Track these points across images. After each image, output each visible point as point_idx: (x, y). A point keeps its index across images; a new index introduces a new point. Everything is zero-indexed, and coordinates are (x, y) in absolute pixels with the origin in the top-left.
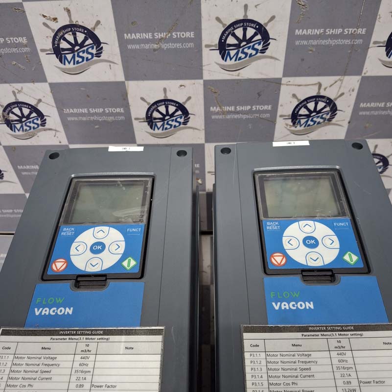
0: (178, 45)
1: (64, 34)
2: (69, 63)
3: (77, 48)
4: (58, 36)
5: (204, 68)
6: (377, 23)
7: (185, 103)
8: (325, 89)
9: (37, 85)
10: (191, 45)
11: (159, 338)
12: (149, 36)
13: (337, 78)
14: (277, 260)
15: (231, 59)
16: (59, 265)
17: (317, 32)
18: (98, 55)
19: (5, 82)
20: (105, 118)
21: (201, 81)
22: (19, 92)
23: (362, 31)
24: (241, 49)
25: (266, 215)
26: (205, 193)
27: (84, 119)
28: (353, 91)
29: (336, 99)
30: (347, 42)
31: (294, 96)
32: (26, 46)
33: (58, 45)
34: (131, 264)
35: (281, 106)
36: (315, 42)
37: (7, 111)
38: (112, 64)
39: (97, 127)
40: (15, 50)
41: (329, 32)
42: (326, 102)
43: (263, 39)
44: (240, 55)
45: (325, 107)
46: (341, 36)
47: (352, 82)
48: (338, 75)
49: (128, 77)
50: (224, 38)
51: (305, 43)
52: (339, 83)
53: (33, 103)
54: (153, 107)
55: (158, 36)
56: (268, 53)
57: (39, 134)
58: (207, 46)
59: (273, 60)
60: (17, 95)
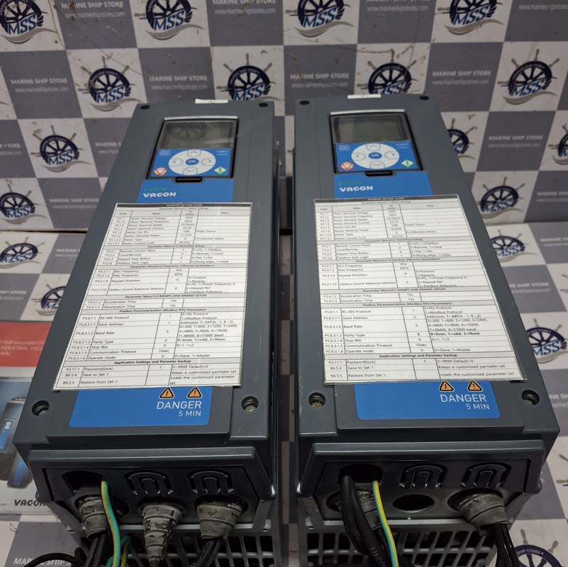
0: (261, 11)
2: (160, 27)
3: (169, 12)
5: (284, 33)
7: (266, 70)
8: (398, 56)
9: (127, 50)
10: (272, 11)
11: (249, 208)
12: (234, 1)
13: (408, 45)
14: (346, 166)
15: (309, 24)
16: (160, 171)
18: (187, 20)
19: (96, 47)
20: (187, 87)
21: (282, 47)
22: (109, 57)
24: (318, 15)
25: (339, 141)
26: (284, 177)
27: (168, 88)
28: (424, 58)
29: (409, 67)
30: (414, 8)
31: (370, 63)
32: (121, 10)
33: (152, 10)
34: (221, 170)
35: (358, 74)
36: (385, 9)
37: (93, 79)
38: (199, 29)
39: (180, 96)
40: (110, 14)
42: (400, 71)
43: (338, 5)
44: (318, 21)
45: (399, 76)
46: (407, 3)
47: (423, 49)
48: (409, 42)
49: (213, 43)
50: (302, 4)
51: (376, 9)
52: (410, 50)
53: (120, 69)
54: (236, 74)
55: (244, 1)
56: (343, 19)
57: (123, 105)
58: (287, 12)
59: (347, 26)
60: (106, 61)
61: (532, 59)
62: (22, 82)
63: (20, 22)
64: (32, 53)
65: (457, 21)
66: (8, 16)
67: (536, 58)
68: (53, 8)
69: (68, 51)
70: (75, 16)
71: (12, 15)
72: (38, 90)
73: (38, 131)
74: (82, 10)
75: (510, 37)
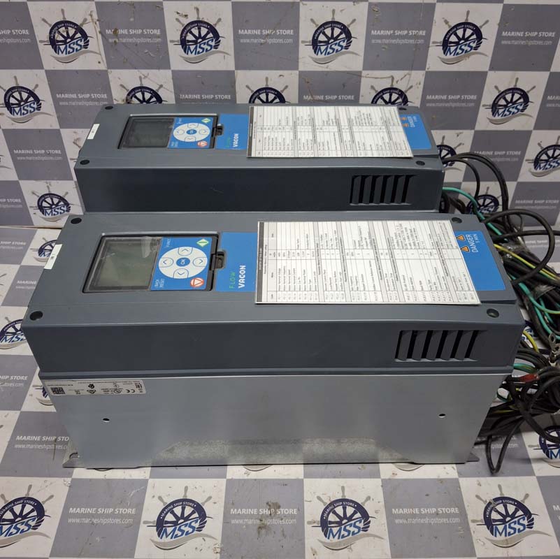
0: (281, 41)
1: (191, 28)
2: (192, 53)
3: (200, 40)
4: (186, 29)
5: (300, 60)
6: (433, 26)
7: (283, 91)
8: (397, 82)
9: (162, 71)
10: (290, 41)
12: (258, 32)
13: (406, 72)
15: (321, 53)
17: (389, 33)
18: (216, 47)
19: (135, 68)
21: (297, 72)
22: (145, 77)
23: (422, 33)
24: (329, 46)
28: (420, 84)
29: (406, 91)
30: (412, 41)
31: (372, 87)
32: (159, 37)
33: (185, 37)
35: (362, 96)
36: (387, 41)
37: (131, 95)
38: (226, 56)
40: (149, 40)
41: (398, 33)
42: (399, 94)
43: (346, 37)
44: (329, 50)
45: (398, 99)
46: (407, 37)
47: (418, 77)
48: (406, 70)
49: (237, 67)
50: (316, 35)
51: (379, 41)
52: (408, 76)
53: (155, 88)
54: (256, 95)
55: (265, 32)
56: (350, 49)
58: (303, 42)
59: (354, 55)
60: (143, 80)
61: (512, 86)
62: (66, 96)
63: (68, 45)
64: (77, 71)
65: (449, 53)
66: (58, 39)
67: (516, 85)
68: (98, 33)
69: (109, 70)
70: (117, 41)
71: (61, 38)
72: (80, 103)
73: (78, 139)
74: (123, 36)
75: (493, 67)
